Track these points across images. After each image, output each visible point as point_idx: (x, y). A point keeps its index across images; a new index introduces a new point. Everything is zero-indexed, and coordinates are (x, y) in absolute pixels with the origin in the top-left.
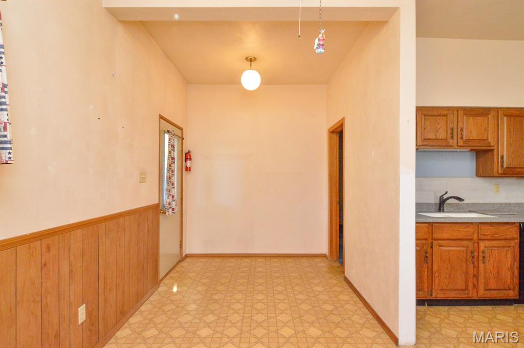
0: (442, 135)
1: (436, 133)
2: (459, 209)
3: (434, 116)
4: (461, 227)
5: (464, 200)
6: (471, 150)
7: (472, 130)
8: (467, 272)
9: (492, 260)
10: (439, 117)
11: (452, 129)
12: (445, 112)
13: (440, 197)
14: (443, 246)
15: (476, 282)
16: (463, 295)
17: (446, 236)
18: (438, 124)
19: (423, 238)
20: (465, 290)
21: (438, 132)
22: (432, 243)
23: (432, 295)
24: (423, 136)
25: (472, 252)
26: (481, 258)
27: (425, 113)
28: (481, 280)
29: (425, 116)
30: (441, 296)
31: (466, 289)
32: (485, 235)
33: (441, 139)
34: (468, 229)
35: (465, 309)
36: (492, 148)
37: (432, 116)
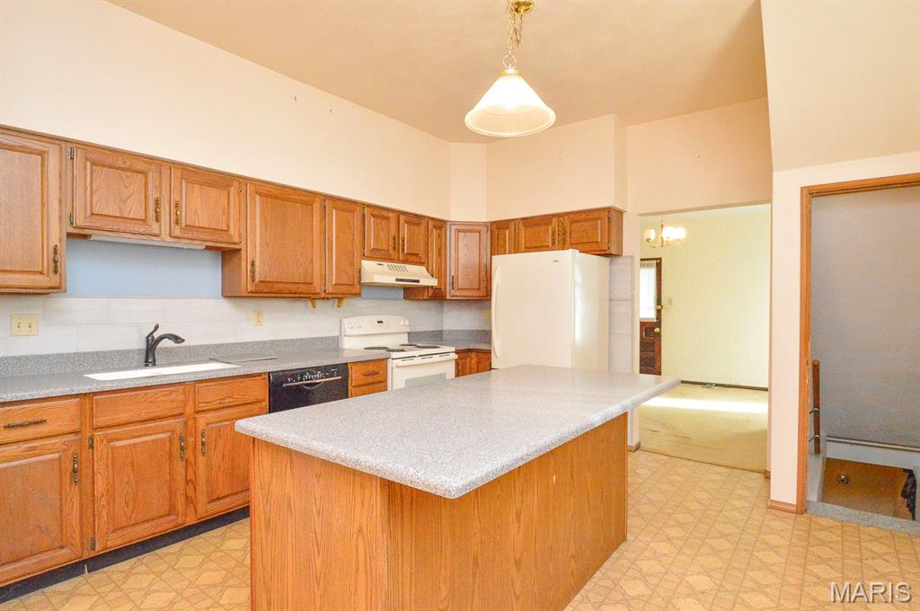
0: (135, 210)
1: (122, 206)
2: (190, 356)
3: (118, 168)
4: (159, 395)
5: (184, 340)
6: (208, 248)
7: (201, 209)
8: (172, 480)
9: (221, 444)
10: (128, 174)
11: (157, 202)
12: (140, 166)
13: (147, 338)
14: (118, 440)
15: (191, 493)
16: (167, 525)
17: (124, 417)
18: (127, 187)
19: (70, 429)
20: (169, 515)
21: (125, 202)
22: (92, 438)
23: (94, 549)
24: (88, 208)
25: (181, 439)
26: (199, 446)
27: (94, 156)
28: (202, 486)
29: (94, 164)
30: (116, 543)
31: (172, 510)
32: (208, 403)
33: (133, 219)
34: (174, 396)
35: (169, 551)
36: (237, 247)
37: (111, 167)
